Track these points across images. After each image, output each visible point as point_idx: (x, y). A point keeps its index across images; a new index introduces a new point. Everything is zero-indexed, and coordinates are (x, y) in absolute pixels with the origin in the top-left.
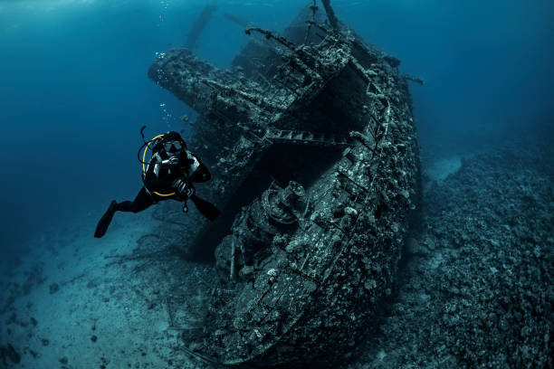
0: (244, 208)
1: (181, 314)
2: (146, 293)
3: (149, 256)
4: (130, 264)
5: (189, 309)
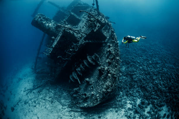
1: (63, 101)
5: (65, 98)
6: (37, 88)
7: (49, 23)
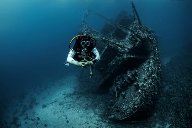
0: (117, 77)
1: (97, 110)
2: (83, 105)
3: (80, 93)
4: (74, 96)
5: (100, 108)
6: (78, 94)
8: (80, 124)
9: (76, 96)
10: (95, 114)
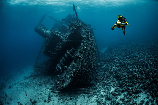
1: (48, 85)
2: (38, 83)
3: (35, 76)
4: (31, 78)
5: (50, 84)
6: (33, 76)
7: (46, 31)
8: (36, 96)
9: (32, 78)
10: (47, 88)
